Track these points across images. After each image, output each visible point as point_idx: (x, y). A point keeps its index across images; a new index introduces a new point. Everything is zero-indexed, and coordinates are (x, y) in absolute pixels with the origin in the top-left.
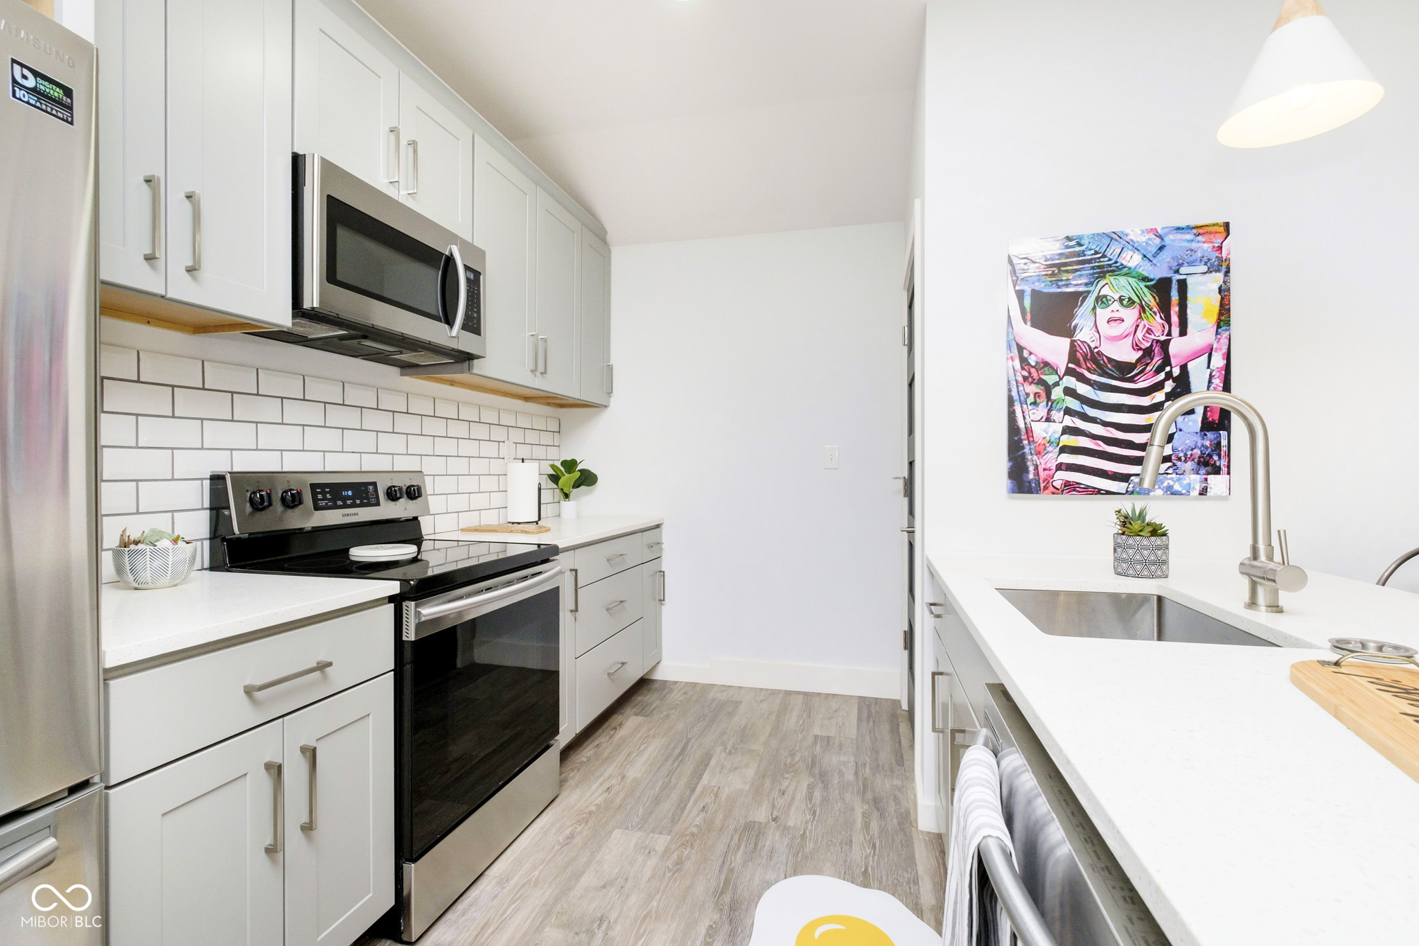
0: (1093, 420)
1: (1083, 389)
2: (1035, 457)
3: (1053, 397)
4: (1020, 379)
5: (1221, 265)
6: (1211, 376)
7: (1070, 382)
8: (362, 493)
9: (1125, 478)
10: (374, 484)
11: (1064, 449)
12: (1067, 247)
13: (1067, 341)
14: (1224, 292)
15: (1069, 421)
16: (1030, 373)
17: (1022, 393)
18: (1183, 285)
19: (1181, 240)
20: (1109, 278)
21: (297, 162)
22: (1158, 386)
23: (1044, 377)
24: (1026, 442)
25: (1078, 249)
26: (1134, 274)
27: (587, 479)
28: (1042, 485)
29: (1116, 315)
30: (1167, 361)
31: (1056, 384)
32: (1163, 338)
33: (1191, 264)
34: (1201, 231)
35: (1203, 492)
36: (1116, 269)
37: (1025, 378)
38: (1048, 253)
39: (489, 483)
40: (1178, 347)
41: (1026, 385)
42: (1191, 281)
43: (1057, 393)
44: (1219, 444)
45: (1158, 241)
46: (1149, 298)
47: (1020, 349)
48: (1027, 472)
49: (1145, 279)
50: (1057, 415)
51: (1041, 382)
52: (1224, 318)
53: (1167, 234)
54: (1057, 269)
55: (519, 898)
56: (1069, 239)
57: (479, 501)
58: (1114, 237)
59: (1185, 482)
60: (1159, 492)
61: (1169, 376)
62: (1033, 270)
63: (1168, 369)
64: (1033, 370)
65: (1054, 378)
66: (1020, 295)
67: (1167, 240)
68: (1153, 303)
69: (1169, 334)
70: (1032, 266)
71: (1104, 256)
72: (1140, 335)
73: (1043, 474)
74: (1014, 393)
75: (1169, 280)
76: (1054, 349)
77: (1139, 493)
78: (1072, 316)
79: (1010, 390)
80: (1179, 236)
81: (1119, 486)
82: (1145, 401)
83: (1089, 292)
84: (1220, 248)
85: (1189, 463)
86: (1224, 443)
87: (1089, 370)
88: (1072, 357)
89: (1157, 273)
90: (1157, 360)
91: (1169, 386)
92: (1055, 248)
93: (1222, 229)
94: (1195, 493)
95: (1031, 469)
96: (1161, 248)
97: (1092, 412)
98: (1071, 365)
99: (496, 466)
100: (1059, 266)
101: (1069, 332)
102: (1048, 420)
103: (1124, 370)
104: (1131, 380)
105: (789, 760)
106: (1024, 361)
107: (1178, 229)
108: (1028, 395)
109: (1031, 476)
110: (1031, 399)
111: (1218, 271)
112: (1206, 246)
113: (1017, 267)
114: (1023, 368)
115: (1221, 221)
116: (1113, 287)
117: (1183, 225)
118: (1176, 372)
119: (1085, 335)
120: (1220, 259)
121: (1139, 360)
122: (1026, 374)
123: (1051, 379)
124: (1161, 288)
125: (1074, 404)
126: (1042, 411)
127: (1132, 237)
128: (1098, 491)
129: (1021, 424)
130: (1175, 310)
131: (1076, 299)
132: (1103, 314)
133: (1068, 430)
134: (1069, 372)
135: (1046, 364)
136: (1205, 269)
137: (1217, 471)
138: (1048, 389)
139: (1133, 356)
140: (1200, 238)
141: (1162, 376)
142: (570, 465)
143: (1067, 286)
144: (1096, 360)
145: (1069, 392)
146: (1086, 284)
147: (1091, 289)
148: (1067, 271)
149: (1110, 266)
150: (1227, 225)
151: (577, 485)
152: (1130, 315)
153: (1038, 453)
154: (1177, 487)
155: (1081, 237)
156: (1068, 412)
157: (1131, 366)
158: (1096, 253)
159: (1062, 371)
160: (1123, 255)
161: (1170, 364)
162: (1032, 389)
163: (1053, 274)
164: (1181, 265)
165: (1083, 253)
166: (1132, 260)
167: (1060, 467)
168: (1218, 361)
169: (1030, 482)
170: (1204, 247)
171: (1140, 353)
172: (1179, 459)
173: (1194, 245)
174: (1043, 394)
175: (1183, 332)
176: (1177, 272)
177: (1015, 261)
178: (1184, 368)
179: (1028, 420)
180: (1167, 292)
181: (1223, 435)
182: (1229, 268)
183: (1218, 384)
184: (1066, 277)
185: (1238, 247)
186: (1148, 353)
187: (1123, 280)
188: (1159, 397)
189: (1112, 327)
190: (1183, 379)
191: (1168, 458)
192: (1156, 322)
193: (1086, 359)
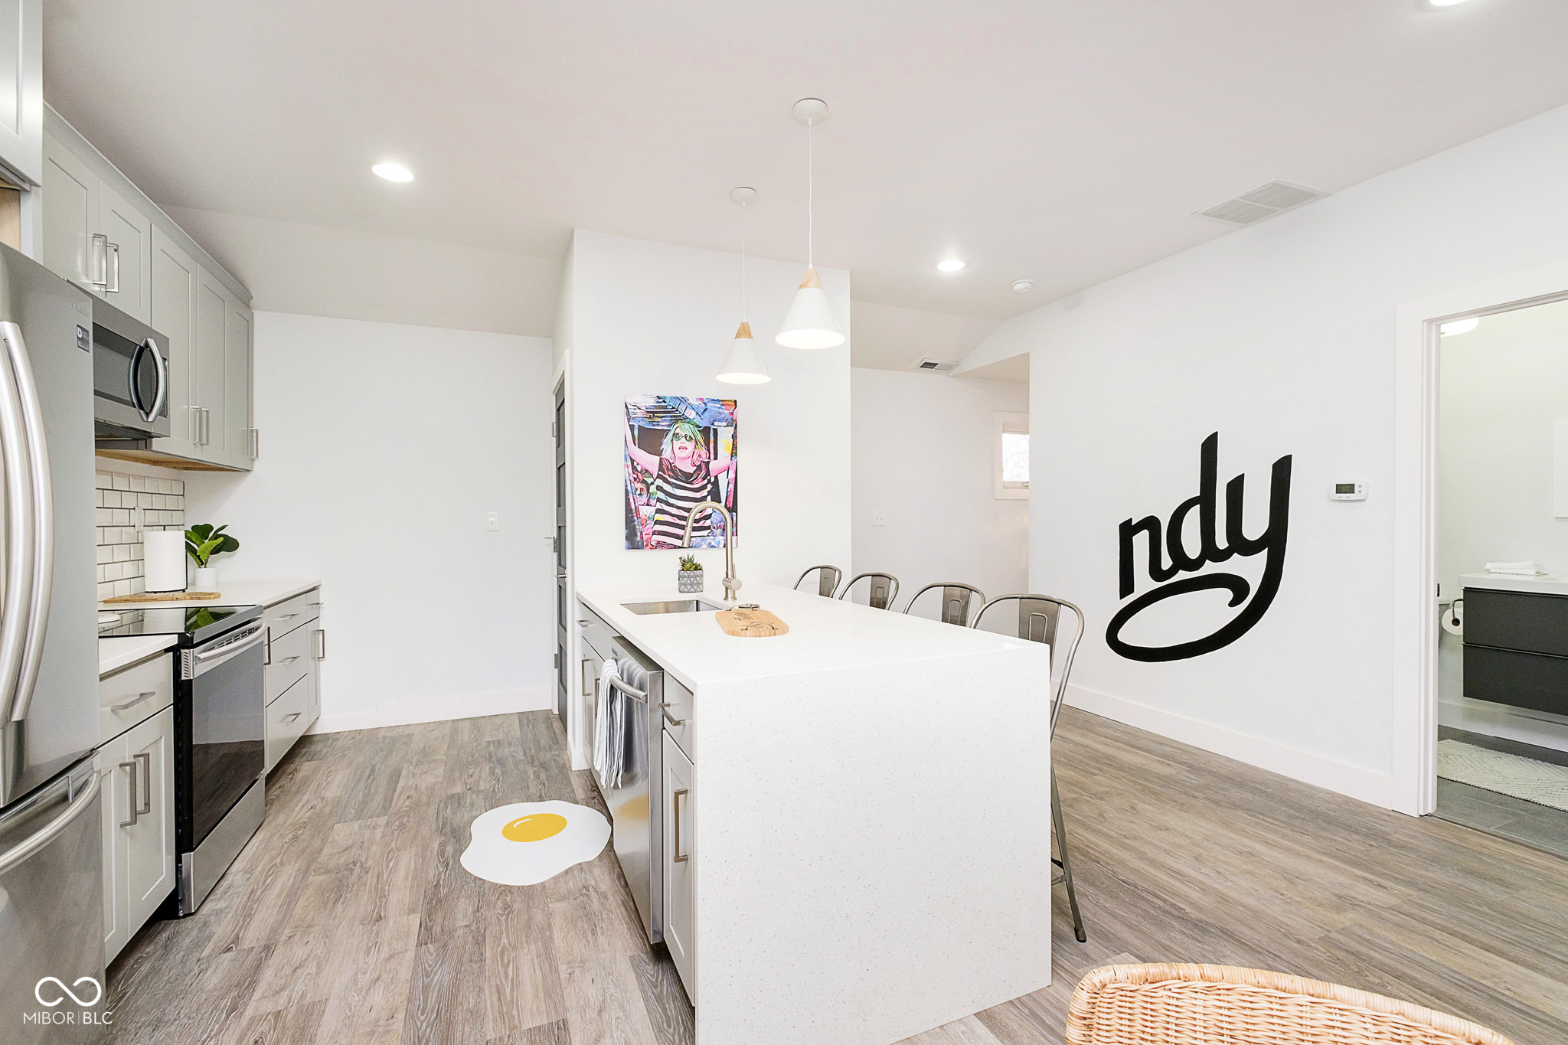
0: (672, 505)
1: (667, 487)
2: (641, 527)
3: (651, 491)
4: (633, 480)
5: (733, 423)
6: (729, 483)
7: (659, 482)
11: (657, 522)
12: (658, 402)
13: (658, 458)
14: (734, 437)
15: (659, 506)
16: (637, 476)
17: (634, 488)
18: (715, 431)
19: (715, 407)
20: (680, 424)
22: (704, 487)
23: (645, 479)
24: (635, 518)
25: (663, 404)
26: (692, 423)
27: (229, 545)
28: (645, 544)
29: (683, 445)
30: (708, 473)
31: (652, 483)
32: (706, 460)
33: (719, 421)
34: (724, 403)
35: (725, 546)
36: (683, 419)
37: (635, 479)
38: (648, 405)
40: (713, 465)
41: (636, 483)
42: (719, 430)
43: (653, 488)
44: (732, 519)
45: (704, 405)
46: (700, 437)
47: (632, 461)
48: (637, 536)
49: (698, 426)
50: (653, 502)
51: (644, 482)
52: (734, 453)
53: (708, 402)
54: (652, 414)
55: (272, 874)
56: (659, 397)
58: (682, 400)
59: (717, 540)
60: (705, 546)
61: (709, 480)
62: (639, 413)
63: (709, 478)
64: (639, 474)
65: (651, 480)
66: (632, 427)
67: (708, 407)
68: (702, 441)
69: (709, 458)
70: (639, 411)
71: (677, 410)
72: (695, 456)
73: (645, 537)
74: (629, 488)
75: (709, 428)
76: (652, 462)
77: (695, 547)
78: (661, 444)
79: (626, 486)
80: (714, 405)
82: (698, 495)
83: (669, 430)
84: (733, 414)
85: (719, 530)
86: (735, 519)
87: (669, 476)
88: (661, 469)
89: (703, 424)
90: (703, 473)
91: (709, 487)
92: (651, 402)
93: (733, 404)
94: (722, 547)
95: (639, 534)
96: (706, 410)
97: (671, 501)
98: (660, 473)
100: (653, 413)
101: (659, 453)
102: (648, 505)
103: (688, 478)
104: (691, 483)
105: (470, 759)
106: (634, 468)
107: (713, 400)
108: (637, 489)
109: (639, 539)
110: (638, 492)
111: (732, 426)
112: (726, 412)
113: (630, 411)
114: (634, 473)
115: (733, 399)
116: (683, 429)
117: (716, 399)
118: (713, 480)
119: (667, 454)
120: (732, 420)
121: (694, 472)
122: (636, 476)
123: (649, 480)
124: (705, 431)
125: (662, 496)
126: (644, 499)
127: (691, 401)
128: (673, 547)
129: (633, 507)
130: (712, 445)
132: (677, 444)
133: (658, 511)
134: (659, 476)
135: (647, 471)
136: (725, 424)
138: (648, 486)
139: (691, 470)
140: (723, 407)
141: (706, 481)
143: (658, 425)
144: (673, 469)
145: (659, 488)
146: (668, 426)
147: (671, 428)
148: (658, 417)
149: (680, 416)
150: (735, 401)
152: (690, 445)
153: (642, 525)
154: (713, 544)
155: (665, 398)
156: (659, 500)
157: (692, 475)
158: (673, 408)
159: (655, 476)
160: (687, 411)
161: (709, 475)
162: (639, 486)
163: (650, 417)
164: (715, 421)
165: (666, 407)
166: (691, 414)
167: (654, 533)
168: (732, 475)
169: (638, 542)
171: (695, 468)
172: (714, 528)
173: (721, 410)
174: (645, 489)
175: (716, 458)
176: (713, 424)
177: (629, 406)
178: (716, 477)
179: (637, 504)
180: (708, 434)
181: (734, 514)
182: (736, 425)
183: (731, 486)
184: (657, 419)
185: (740, 414)
186: (699, 468)
187: (687, 425)
188: (705, 493)
189: (681, 451)
190: (716, 484)
191: (708, 528)
192: (703, 451)
193: (668, 470)
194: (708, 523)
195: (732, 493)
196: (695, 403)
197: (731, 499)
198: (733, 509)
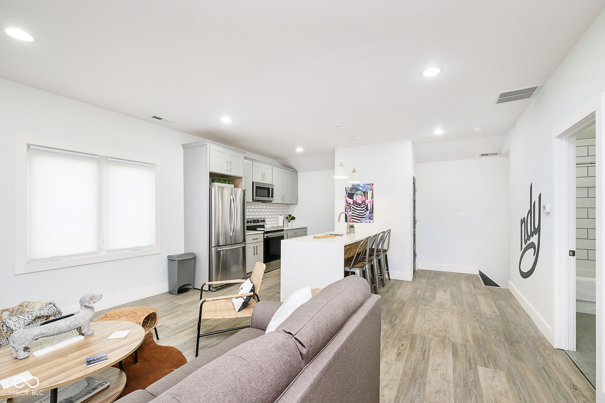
0: (356, 212)
1: (355, 207)
7: (353, 206)
8: (258, 221)
9: (360, 220)
10: (259, 220)
11: (352, 216)
14: (372, 193)
15: (353, 212)
18: (367, 192)
19: (367, 186)
20: (358, 191)
21: (253, 183)
22: (364, 207)
27: (293, 218)
29: (359, 196)
30: (365, 203)
32: (365, 200)
33: (368, 189)
34: (370, 185)
35: (370, 222)
36: (359, 190)
39: (275, 219)
40: (367, 201)
42: (368, 192)
43: (351, 208)
44: (371, 215)
49: (363, 191)
50: (351, 211)
51: (349, 206)
52: (372, 196)
54: (351, 189)
56: (353, 185)
57: (273, 222)
58: (359, 185)
60: (364, 222)
61: (365, 205)
62: (348, 189)
66: (347, 193)
67: (365, 186)
68: (363, 195)
72: (362, 199)
76: (351, 201)
78: (353, 196)
79: (345, 207)
81: (359, 221)
82: (362, 209)
84: (372, 187)
86: (372, 215)
88: (353, 203)
89: (364, 191)
91: (365, 207)
92: (351, 187)
94: (369, 222)
97: (356, 210)
99: (276, 216)
101: (353, 199)
103: (360, 204)
104: (361, 206)
106: (347, 203)
107: (367, 184)
113: (346, 189)
116: (359, 192)
118: (366, 205)
119: (355, 199)
120: (372, 189)
123: (351, 206)
124: (364, 193)
125: (353, 209)
126: (349, 210)
128: (356, 222)
131: (354, 194)
132: (357, 196)
133: (352, 213)
134: (353, 205)
135: (350, 203)
136: (370, 190)
137: (371, 219)
139: (361, 202)
141: (364, 205)
142: (290, 216)
144: (356, 203)
145: (353, 207)
147: (356, 192)
150: (373, 184)
151: (291, 219)
152: (361, 196)
154: (366, 222)
156: (353, 210)
157: (361, 204)
162: (348, 207)
165: (355, 187)
166: (361, 188)
167: (352, 218)
168: (372, 203)
170: (370, 187)
175: (367, 199)
178: (367, 204)
180: (365, 193)
181: (372, 214)
182: (373, 190)
183: (371, 207)
184: (352, 191)
185: (374, 187)
186: (363, 202)
187: (360, 191)
188: (364, 208)
189: (358, 198)
190: (367, 206)
191: (365, 217)
192: (364, 198)
193: (355, 203)
194: (365, 216)
195: (371, 209)
196: (362, 185)
197: (371, 210)
198: (372, 212)
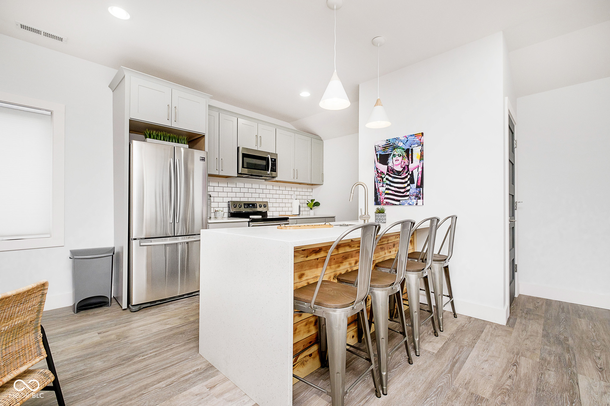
0: (392, 186)
1: (390, 178)
2: (380, 196)
3: (384, 181)
4: (377, 176)
5: (421, 144)
6: (418, 174)
7: (387, 176)
8: (254, 206)
9: (399, 201)
10: (257, 204)
11: (386, 194)
12: (387, 142)
13: (387, 166)
14: (422, 151)
15: (387, 187)
16: (379, 175)
17: (377, 180)
18: (412, 150)
19: (412, 138)
20: (396, 150)
21: (238, 148)
22: (407, 177)
23: (382, 176)
24: (378, 192)
25: (389, 143)
26: (401, 148)
27: (317, 204)
28: (381, 203)
29: (397, 159)
30: (408, 170)
31: (384, 177)
32: (407, 164)
33: (414, 144)
34: (416, 135)
35: (417, 204)
37: (378, 176)
38: (383, 144)
40: (411, 166)
41: (378, 178)
42: (414, 149)
43: (384, 179)
44: (420, 191)
45: (407, 139)
46: (405, 154)
47: (377, 169)
48: (378, 200)
49: (404, 149)
50: (384, 185)
51: (381, 177)
53: (408, 137)
54: (385, 148)
56: (387, 140)
58: (397, 139)
59: (412, 202)
60: (406, 204)
61: (409, 174)
62: (380, 149)
63: (409, 172)
64: (379, 174)
65: (384, 176)
66: (377, 155)
68: (405, 155)
69: (409, 163)
70: (379, 148)
71: (395, 144)
72: (402, 164)
73: (381, 200)
74: (376, 180)
75: (409, 149)
76: (383, 168)
77: (402, 205)
78: (388, 160)
79: (375, 179)
80: (411, 137)
81: (397, 203)
82: (403, 181)
83: (391, 153)
84: (421, 139)
85: (413, 197)
86: (421, 191)
87: (391, 173)
88: (388, 171)
89: (406, 148)
90: (406, 170)
91: (409, 176)
92: (384, 143)
93: (421, 134)
94: (415, 204)
95: (379, 199)
96: (408, 140)
97: (392, 184)
98: (387, 172)
100: (385, 147)
101: (387, 164)
102: (383, 186)
103: (399, 173)
104: (400, 176)
106: (378, 172)
107: (411, 135)
108: (378, 180)
109: (379, 201)
110: (379, 181)
111: (420, 146)
112: (417, 139)
113: (376, 148)
114: (377, 174)
115: (421, 132)
116: (397, 152)
117: (412, 134)
118: (410, 173)
119: (390, 164)
120: (421, 142)
121: (402, 170)
122: (378, 175)
123: (383, 176)
124: (407, 151)
125: (388, 182)
126: (381, 184)
127: (401, 138)
128: (393, 204)
129: (377, 188)
130: (410, 156)
131: (388, 156)
132: (394, 159)
133: (387, 189)
134: (387, 174)
135: (382, 172)
136: (417, 145)
137: (420, 199)
138: (383, 179)
139: (400, 169)
140: (416, 137)
141: (407, 174)
142: (313, 201)
143: (387, 152)
144: (393, 170)
145: (387, 179)
146: (391, 152)
147: (392, 153)
148: (387, 149)
149: (396, 146)
151: (314, 206)
152: (400, 159)
153: (380, 195)
154: (411, 203)
155: (390, 140)
156: (387, 184)
157: (401, 172)
158: (393, 143)
159: (385, 174)
160: (399, 143)
161: (409, 171)
162: (379, 179)
163: (384, 150)
164: (412, 145)
166: (401, 144)
167: (385, 198)
168: (420, 170)
169: (379, 202)
170: (417, 140)
171: (403, 168)
172: (411, 196)
173: (415, 139)
174: (382, 180)
175: (412, 163)
176: (411, 147)
178: (412, 172)
179: (378, 187)
180: (408, 152)
181: (421, 189)
182: (423, 145)
183: (420, 175)
184: (386, 150)
185: (424, 139)
186: (404, 168)
187: (399, 150)
188: (407, 179)
190: (412, 175)
191: (408, 196)
192: (406, 160)
193: (391, 171)
194: (408, 193)
195: (420, 179)
196: (402, 139)
197: (420, 181)
198: (420, 186)
